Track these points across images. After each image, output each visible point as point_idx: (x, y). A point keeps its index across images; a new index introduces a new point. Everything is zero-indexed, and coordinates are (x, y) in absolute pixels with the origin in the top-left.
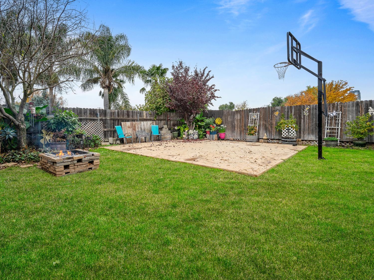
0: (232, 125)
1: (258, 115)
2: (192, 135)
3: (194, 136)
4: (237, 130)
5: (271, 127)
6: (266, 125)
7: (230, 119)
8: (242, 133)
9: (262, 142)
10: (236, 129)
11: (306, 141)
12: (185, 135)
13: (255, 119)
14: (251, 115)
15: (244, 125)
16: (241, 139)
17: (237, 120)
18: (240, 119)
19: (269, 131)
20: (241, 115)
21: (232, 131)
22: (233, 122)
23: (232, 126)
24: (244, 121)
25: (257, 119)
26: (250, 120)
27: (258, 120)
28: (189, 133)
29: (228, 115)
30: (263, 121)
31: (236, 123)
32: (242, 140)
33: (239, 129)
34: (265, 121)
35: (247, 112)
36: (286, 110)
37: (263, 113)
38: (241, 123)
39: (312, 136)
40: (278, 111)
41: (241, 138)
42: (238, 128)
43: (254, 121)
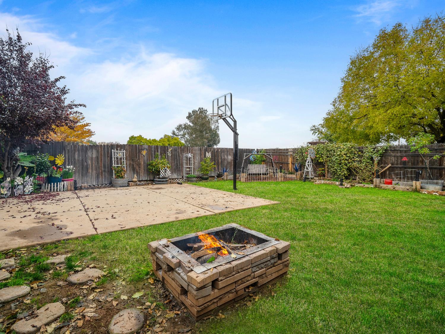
0: (83, 165)
1: (123, 153)
2: (21, 187)
3: (25, 189)
4: (92, 173)
5: (139, 167)
6: (133, 165)
7: (79, 156)
8: (100, 176)
9: (133, 185)
10: (90, 171)
11: (173, 179)
12: (5, 189)
13: (121, 159)
14: (114, 152)
15: (102, 165)
16: (98, 185)
17: (92, 158)
18: (97, 157)
19: (137, 172)
20: (98, 152)
21: (82, 175)
22: (84, 160)
23: (82, 168)
24: (103, 161)
25: (123, 158)
26: (114, 159)
27: (125, 159)
28: (16, 183)
29: (75, 151)
30: (130, 160)
31: (89, 162)
32: (100, 185)
33: (94, 172)
34: (133, 160)
35: (108, 149)
36: (153, 149)
37: (130, 151)
38: (98, 163)
39: (175, 174)
40: (145, 150)
41: (98, 182)
42: (94, 170)
43: (119, 160)
